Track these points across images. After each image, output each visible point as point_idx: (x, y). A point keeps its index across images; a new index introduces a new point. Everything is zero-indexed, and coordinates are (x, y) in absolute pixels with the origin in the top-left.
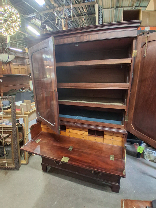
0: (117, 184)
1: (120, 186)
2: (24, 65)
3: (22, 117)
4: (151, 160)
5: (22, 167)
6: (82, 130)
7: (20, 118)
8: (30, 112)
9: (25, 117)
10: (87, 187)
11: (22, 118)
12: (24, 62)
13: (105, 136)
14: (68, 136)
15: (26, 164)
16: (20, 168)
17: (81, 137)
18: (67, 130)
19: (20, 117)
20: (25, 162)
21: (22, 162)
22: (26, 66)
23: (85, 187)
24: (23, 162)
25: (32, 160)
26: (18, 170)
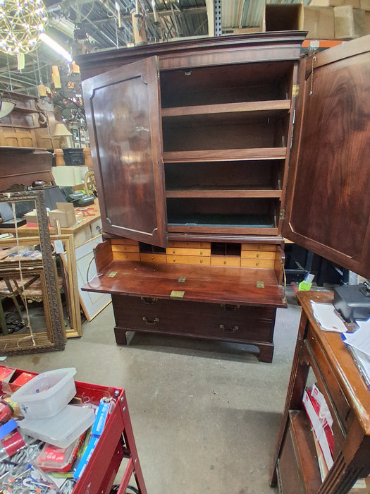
0: (268, 344)
1: (273, 347)
2: (29, 129)
3: (59, 238)
5: (69, 345)
6: (199, 246)
7: (55, 242)
8: (74, 229)
9: (68, 238)
10: (213, 360)
11: (60, 241)
12: (26, 123)
13: (243, 253)
14: (172, 262)
15: (79, 337)
16: (66, 346)
17: (196, 263)
18: (169, 251)
19: (55, 239)
20: (76, 334)
21: (68, 335)
22: (32, 131)
23: (209, 359)
24: (71, 333)
25: (89, 329)
26: (63, 350)
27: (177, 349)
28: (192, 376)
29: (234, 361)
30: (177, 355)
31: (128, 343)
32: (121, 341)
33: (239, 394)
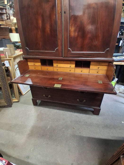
0: (98, 108)
2: (3, 21)
4: (120, 92)
5: (14, 105)
6: (69, 63)
7: (5, 61)
8: (14, 56)
9: (10, 60)
10: (73, 113)
11: (7, 61)
15: (18, 102)
16: (13, 105)
19: (5, 60)
20: (17, 100)
21: (14, 101)
23: (71, 113)
24: (15, 100)
25: (22, 99)
26: (11, 107)
27: (58, 108)
28: (64, 120)
29: (82, 114)
30: (58, 111)
31: (38, 105)
32: (35, 104)
33: (85, 129)
